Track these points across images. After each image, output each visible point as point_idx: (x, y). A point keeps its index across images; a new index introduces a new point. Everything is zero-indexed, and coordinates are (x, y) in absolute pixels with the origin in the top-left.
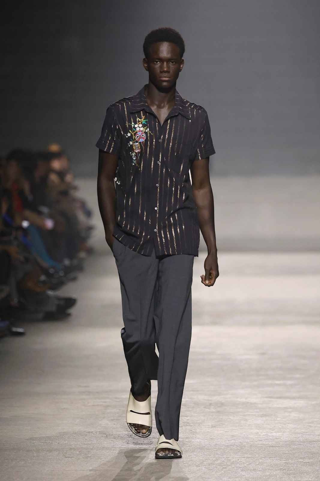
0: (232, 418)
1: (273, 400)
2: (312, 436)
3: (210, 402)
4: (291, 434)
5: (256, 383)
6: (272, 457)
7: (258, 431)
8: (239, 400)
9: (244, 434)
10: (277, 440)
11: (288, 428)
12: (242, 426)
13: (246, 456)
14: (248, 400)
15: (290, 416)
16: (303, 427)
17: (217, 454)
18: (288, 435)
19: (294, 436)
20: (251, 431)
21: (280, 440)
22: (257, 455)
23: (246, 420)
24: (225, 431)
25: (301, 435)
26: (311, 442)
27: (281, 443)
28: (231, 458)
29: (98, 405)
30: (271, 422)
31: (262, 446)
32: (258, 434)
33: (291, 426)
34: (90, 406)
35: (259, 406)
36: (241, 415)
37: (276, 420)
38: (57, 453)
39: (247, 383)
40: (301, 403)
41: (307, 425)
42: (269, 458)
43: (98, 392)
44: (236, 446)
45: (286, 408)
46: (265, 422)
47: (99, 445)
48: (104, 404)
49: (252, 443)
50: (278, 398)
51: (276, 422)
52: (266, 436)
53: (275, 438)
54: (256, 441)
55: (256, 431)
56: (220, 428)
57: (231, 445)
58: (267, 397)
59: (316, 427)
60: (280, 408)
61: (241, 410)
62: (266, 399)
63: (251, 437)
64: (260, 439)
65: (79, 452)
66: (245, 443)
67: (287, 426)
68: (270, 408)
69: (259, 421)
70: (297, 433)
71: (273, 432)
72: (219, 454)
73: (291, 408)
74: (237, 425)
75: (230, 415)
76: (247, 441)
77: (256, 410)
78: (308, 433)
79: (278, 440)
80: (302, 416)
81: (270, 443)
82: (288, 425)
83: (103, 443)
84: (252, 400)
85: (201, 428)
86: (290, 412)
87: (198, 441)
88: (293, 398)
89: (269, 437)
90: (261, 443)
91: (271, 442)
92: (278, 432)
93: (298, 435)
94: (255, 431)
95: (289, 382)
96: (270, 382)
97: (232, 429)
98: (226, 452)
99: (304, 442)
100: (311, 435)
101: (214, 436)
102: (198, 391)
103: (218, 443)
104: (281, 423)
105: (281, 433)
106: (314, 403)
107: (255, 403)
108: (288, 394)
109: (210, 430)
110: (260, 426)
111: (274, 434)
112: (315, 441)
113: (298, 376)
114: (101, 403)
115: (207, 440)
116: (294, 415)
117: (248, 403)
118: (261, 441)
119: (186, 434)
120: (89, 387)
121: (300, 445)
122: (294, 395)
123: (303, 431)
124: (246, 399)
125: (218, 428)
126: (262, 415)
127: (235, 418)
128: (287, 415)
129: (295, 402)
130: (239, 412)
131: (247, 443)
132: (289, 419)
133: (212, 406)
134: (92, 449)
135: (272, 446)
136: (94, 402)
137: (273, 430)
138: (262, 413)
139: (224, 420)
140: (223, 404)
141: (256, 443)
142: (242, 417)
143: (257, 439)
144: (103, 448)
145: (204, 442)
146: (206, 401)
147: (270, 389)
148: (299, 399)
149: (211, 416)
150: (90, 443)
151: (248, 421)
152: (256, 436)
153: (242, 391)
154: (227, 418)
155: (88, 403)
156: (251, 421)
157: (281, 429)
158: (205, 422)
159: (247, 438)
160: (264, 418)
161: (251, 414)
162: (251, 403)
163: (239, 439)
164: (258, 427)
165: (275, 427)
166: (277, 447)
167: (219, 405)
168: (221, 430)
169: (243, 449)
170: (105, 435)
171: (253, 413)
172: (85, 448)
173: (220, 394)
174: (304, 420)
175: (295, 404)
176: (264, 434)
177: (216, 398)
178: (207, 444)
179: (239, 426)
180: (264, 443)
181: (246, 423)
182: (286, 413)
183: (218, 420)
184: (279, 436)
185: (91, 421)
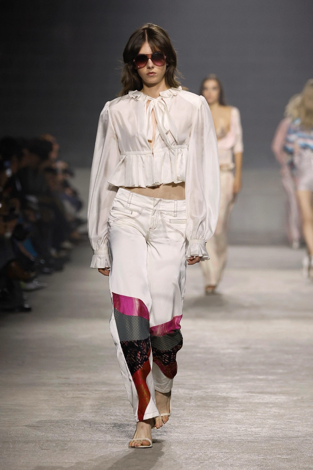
0: (211, 412)
1: (254, 395)
2: (291, 432)
3: (191, 396)
4: (270, 430)
5: (237, 378)
6: (250, 453)
7: (238, 426)
8: (219, 394)
9: (223, 428)
11: (268, 424)
12: (221, 421)
13: (224, 451)
14: (228, 395)
15: (270, 411)
16: (283, 423)
17: (194, 449)
18: (267, 430)
19: (273, 431)
20: (231, 426)
21: (259, 435)
22: (235, 451)
23: (226, 415)
24: (204, 426)
25: (280, 431)
26: (290, 438)
28: (209, 453)
29: (78, 397)
30: (251, 417)
31: (241, 441)
32: (237, 429)
33: (271, 421)
34: (69, 398)
35: (240, 400)
37: (256, 416)
38: (33, 445)
39: (229, 378)
40: (281, 399)
41: (288, 421)
42: (247, 453)
43: (78, 384)
44: (215, 440)
45: (267, 403)
46: (244, 417)
47: (77, 438)
48: (83, 396)
49: (230, 438)
50: (259, 393)
51: (256, 417)
52: (245, 431)
53: (254, 433)
54: (235, 436)
56: (199, 422)
57: (209, 440)
58: (248, 392)
59: (296, 423)
60: (260, 403)
61: (221, 404)
62: (247, 394)
63: (230, 432)
64: (239, 434)
65: (56, 444)
66: (223, 438)
67: (267, 421)
68: (250, 403)
69: (239, 416)
70: (277, 429)
71: (252, 427)
72: (197, 448)
73: (272, 403)
74: (216, 419)
75: (210, 409)
76: (225, 435)
77: (236, 405)
78: (288, 429)
79: (257, 435)
80: (282, 411)
81: (249, 438)
82: (268, 420)
83: (80, 435)
84: (233, 394)
85: (180, 422)
86: (271, 408)
87: (177, 435)
88: (275, 394)
89: (248, 432)
90: (239, 438)
91: (250, 437)
92: (257, 427)
93: (278, 431)
94: (234, 426)
95: (271, 377)
96: (252, 377)
97: (211, 424)
98: (204, 446)
99: (283, 438)
100: (290, 430)
101: (193, 431)
102: (179, 384)
103: (196, 438)
104: (261, 419)
105: (260, 429)
106: (295, 398)
107: (236, 398)
108: (269, 390)
109: (189, 424)
110: (240, 421)
111: (253, 429)
112: (294, 438)
113: (281, 371)
114: (81, 396)
115: (185, 434)
116: (274, 410)
117: (229, 397)
118: (240, 436)
119: (164, 428)
120: (69, 378)
121: (279, 440)
122: (276, 390)
123: (283, 426)
124: (227, 393)
125: (197, 422)
126: (242, 410)
127: (215, 413)
128: (267, 410)
129: (276, 397)
130: (218, 406)
131: (226, 437)
132: (269, 415)
133: (192, 400)
134: (69, 441)
135: (251, 442)
136: (73, 394)
137: (252, 425)
138: (242, 408)
139: (204, 414)
140: (203, 398)
141: (235, 438)
142: (222, 411)
143: (236, 434)
144: (81, 440)
145: (182, 436)
146: (186, 395)
147: (251, 383)
148: (281, 395)
149: (191, 411)
150: (67, 435)
151: (228, 416)
152: (235, 432)
153: (223, 386)
154: (207, 412)
155: (68, 395)
156: (231, 416)
157: (260, 424)
158: (184, 416)
159: (226, 433)
160: (244, 414)
161: (231, 408)
162: (231, 397)
163: (218, 434)
164: (238, 422)
165: (254, 422)
166: (256, 442)
167: (199, 399)
168: (200, 425)
169: (221, 444)
170: (83, 428)
171: (234, 407)
172: (61, 441)
173: (201, 388)
174: (284, 416)
175: (276, 399)
176: (243, 429)
177: (196, 392)
178: (185, 438)
179: (218, 420)
180: (243, 438)
181: (226, 418)
182: (266, 408)
183: (198, 414)
184: (259, 431)
185: (69, 413)
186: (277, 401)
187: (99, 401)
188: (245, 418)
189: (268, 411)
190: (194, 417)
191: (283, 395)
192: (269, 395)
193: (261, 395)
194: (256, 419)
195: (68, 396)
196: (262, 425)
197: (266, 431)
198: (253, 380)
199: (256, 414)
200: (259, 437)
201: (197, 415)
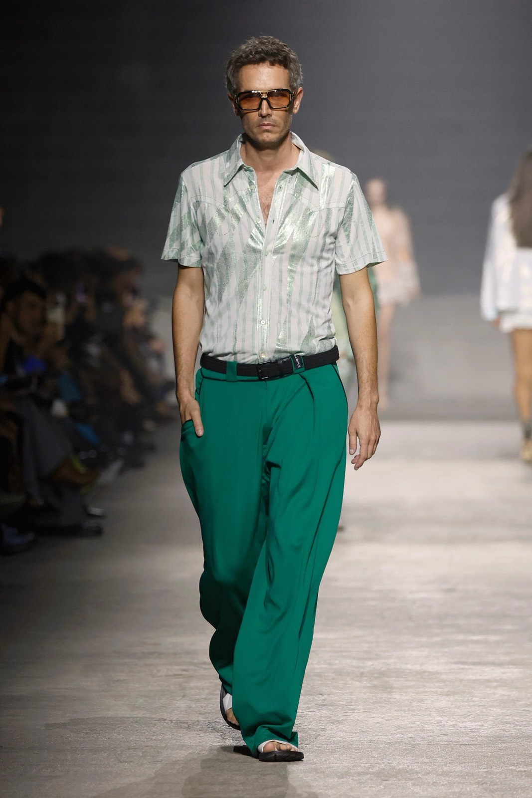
0: (397, 697)
1: (466, 667)
3: (362, 670)
4: (496, 725)
5: (437, 639)
6: (465, 763)
7: (441, 719)
8: (409, 666)
9: (418, 723)
10: (472, 734)
11: (491, 715)
12: (414, 711)
13: (421, 760)
14: (424, 668)
15: (494, 694)
16: (516, 713)
17: (372, 757)
18: (490, 725)
19: (501, 727)
20: (430, 718)
21: (477, 733)
22: (439, 760)
24: (387, 719)
25: (512, 726)
26: (529, 737)
27: (479, 738)
28: (396, 764)
29: (175, 675)
30: (462, 703)
31: (448, 743)
32: (441, 724)
33: (497, 710)
34: (161, 676)
35: (444, 677)
36: (413, 693)
38: (106, 754)
39: (424, 640)
40: (512, 673)
41: (524, 709)
42: (460, 763)
43: (175, 654)
44: (405, 743)
45: (489, 681)
46: (452, 704)
47: (176, 742)
48: (184, 673)
49: (430, 738)
50: (474, 664)
51: (472, 703)
52: (455, 727)
53: (469, 730)
54: (438, 736)
55: (438, 718)
56: (377, 713)
57: (396, 742)
58: (456, 663)
60: (478, 680)
61: (412, 683)
62: (454, 666)
63: (429, 729)
64: (444, 732)
65: (143, 753)
66: (419, 740)
67: (490, 710)
68: (461, 680)
69: (443, 702)
70: (507, 723)
71: (466, 720)
72: (376, 756)
73: (496, 681)
74: (406, 708)
75: (395, 692)
76: (422, 735)
77: (437, 684)
78: (524, 723)
79: (474, 734)
80: (514, 694)
81: (461, 739)
82: (492, 709)
83: (182, 738)
84: (432, 667)
85: (347, 714)
86: (496, 688)
87: (342, 735)
88: (500, 664)
89: (459, 729)
90: (445, 738)
91: (463, 737)
92: (474, 721)
93: (508, 726)
94: (436, 719)
95: (493, 638)
96: (461, 637)
97: (398, 716)
98: (387, 753)
99: (518, 738)
101: (368, 728)
102: (341, 652)
103: (374, 739)
104: (479, 706)
105: (479, 723)
107: (437, 673)
108: (491, 658)
109: (361, 717)
110: (445, 711)
111: (468, 724)
113: (508, 627)
114: (180, 672)
115: (356, 733)
116: (501, 692)
117: (425, 672)
118: (447, 735)
120: (159, 644)
121: (511, 742)
122: (502, 658)
123: (516, 718)
124: (422, 665)
125: (374, 713)
126: (448, 692)
127: (403, 698)
128: (489, 692)
129: (502, 670)
130: (409, 687)
131: (423, 738)
132: (492, 700)
133: (366, 677)
134: (164, 748)
135: (465, 745)
136: (168, 670)
137: (466, 718)
138: (448, 690)
139: (385, 700)
140: (382, 674)
141: (438, 739)
142: (414, 695)
143: (440, 732)
144: (183, 746)
145: (351, 736)
146: (354, 669)
147: (461, 649)
148: (511, 666)
149: (363, 694)
150: (160, 737)
151: (425, 702)
152: (438, 728)
153: (415, 653)
154: (389, 696)
155: (159, 671)
156: (429, 702)
157: (479, 715)
158: (353, 704)
159: (423, 730)
160: (451, 698)
161: (429, 690)
162: (429, 672)
163: (410, 732)
164: (442, 712)
165: (469, 712)
166: (473, 745)
167: (376, 675)
168: (378, 717)
169: (416, 748)
170: (187, 726)
171: (433, 688)
172: (152, 747)
173: (378, 657)
174: (519, 701)
175: (504, 673)
176: (451, 723)
177: (370, 663)
178: (356, 740)
179: (409, 710)
180: (451, 739)
181: (422, 706)
182: (488, 689)
183: (374, 700)
184: (476, 727)
185: (162, 701)
186: (504, 677)
187: (211, 681)
188: (454, 706)
189: (489, 694)
190: (368, 705)
191: (514, 667)
192: (492, 668)
193: (478, 667)
194: (471, 706)
195: (159, 674)
196: (481, 717)
197: (489, 727)
198: (464, 642)
199: (472, 699)
200: (478, 736)
201: (374, 702)
